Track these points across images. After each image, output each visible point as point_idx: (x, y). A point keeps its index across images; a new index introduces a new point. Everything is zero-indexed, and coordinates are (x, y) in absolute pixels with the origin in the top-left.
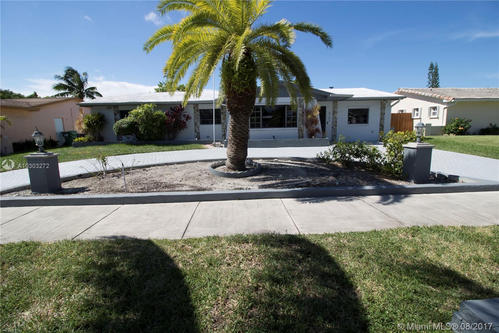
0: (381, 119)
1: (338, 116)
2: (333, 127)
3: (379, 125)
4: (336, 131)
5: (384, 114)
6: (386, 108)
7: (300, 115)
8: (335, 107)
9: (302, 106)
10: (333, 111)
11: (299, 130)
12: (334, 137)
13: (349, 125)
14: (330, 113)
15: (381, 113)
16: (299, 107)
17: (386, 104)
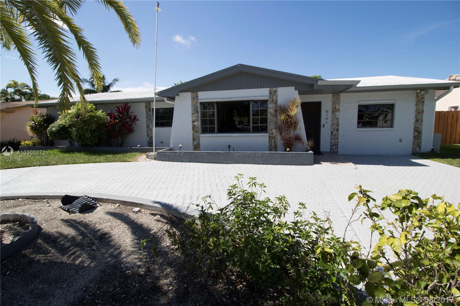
0: (417, 121)
1: (341, 115)
2: (332, 133)
3: (413, 130)
4: (337, 139)
5: (423, 112)
6: (425, 103)
7: (271, 115)
8: (335, 103)
9: (275, 101)
10: (333, 108)
11: (270, 137)
12: (334, 147)
13: (359, 129)
14: (327, 112)
15: (416, 111)
16: (270, 103)
17: (426, 96)
